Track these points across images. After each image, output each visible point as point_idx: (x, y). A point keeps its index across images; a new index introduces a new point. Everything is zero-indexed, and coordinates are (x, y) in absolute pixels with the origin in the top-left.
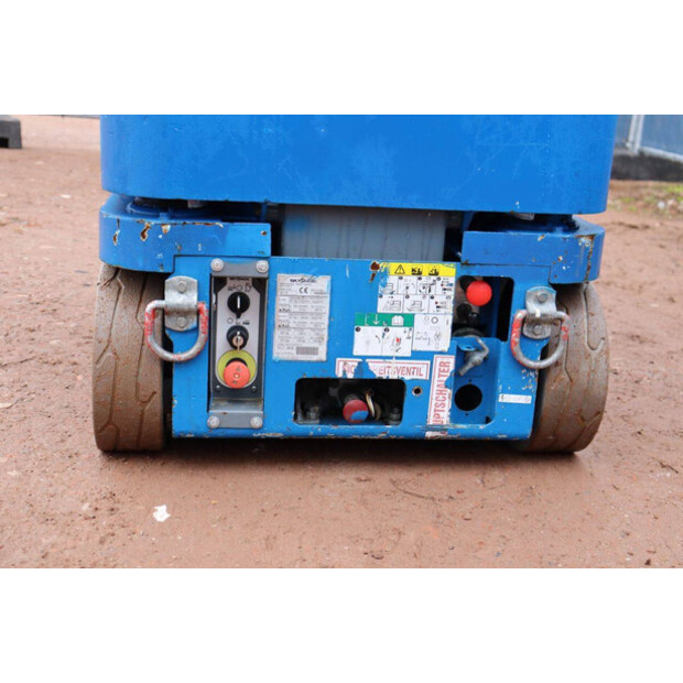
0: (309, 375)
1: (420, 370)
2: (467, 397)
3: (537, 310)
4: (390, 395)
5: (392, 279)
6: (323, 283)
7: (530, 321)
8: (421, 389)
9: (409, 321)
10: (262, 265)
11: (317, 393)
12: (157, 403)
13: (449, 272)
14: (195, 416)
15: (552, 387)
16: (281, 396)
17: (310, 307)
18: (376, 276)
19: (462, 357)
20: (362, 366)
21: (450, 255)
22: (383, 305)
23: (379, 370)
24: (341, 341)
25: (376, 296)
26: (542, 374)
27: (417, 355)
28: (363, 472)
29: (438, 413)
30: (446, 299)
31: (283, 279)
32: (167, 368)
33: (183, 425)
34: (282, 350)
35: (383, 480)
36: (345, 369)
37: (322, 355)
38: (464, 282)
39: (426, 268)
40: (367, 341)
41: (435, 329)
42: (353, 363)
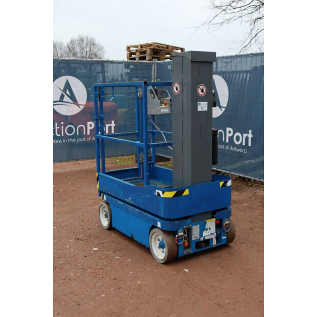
0: (197, 241)
1: (212, 237)
2: (218, 238)
3: (227, 223)
4: (207, 242)
5: (207, 223)
6: (198, 226)
7: (226, 225)
8: (212, 239)
9: (210, 229)
10: (191, 225)
11: (199, 244)
12: (176, 252)
13: (214, 220)
14: (183, 252)
15: (229, 234)
16: (193, 245)
17: (197, 230)
18: (205, 223)
19: (216, 232)
20: (204, 238)
21: (213, 217)
22: (206, 227)
23: (206, 238)
24: (201, 235)
25: (205, 226)
26: (227, 233)
27: (211, 234)
28: (210, 255)
29: (214, 242)
30: (214, 224)
31: (193, 227)
32: (178, 245)
33: (180, 254)
34: (194, 238)
35: (208, 256)
36: (202, 239)
37: (199, 238)
38: (216, 220)
39: (211, 220)
40: (205, 234)
41: (213, 230)
42: (203, 238)
